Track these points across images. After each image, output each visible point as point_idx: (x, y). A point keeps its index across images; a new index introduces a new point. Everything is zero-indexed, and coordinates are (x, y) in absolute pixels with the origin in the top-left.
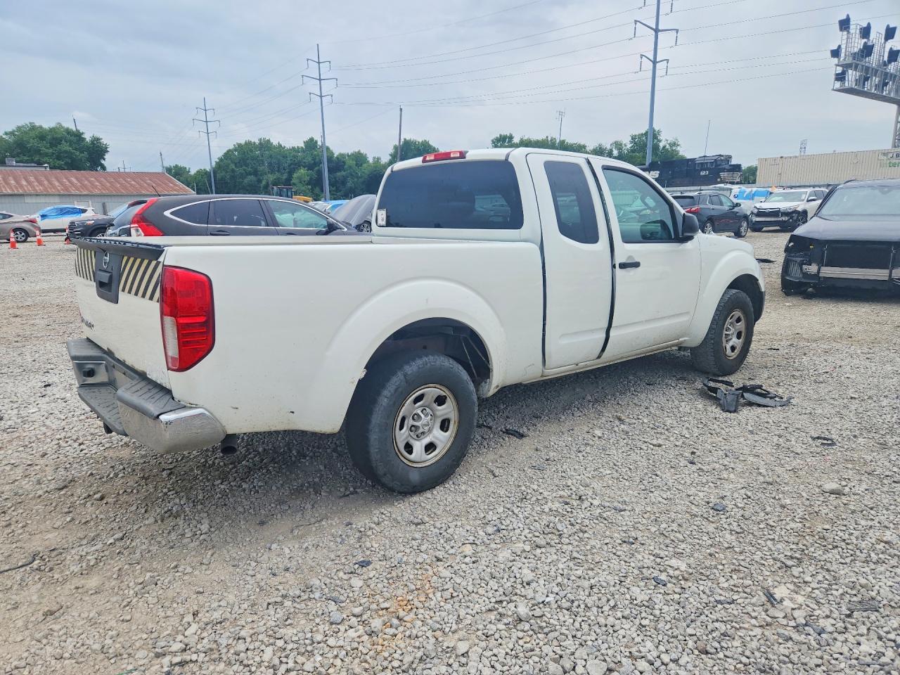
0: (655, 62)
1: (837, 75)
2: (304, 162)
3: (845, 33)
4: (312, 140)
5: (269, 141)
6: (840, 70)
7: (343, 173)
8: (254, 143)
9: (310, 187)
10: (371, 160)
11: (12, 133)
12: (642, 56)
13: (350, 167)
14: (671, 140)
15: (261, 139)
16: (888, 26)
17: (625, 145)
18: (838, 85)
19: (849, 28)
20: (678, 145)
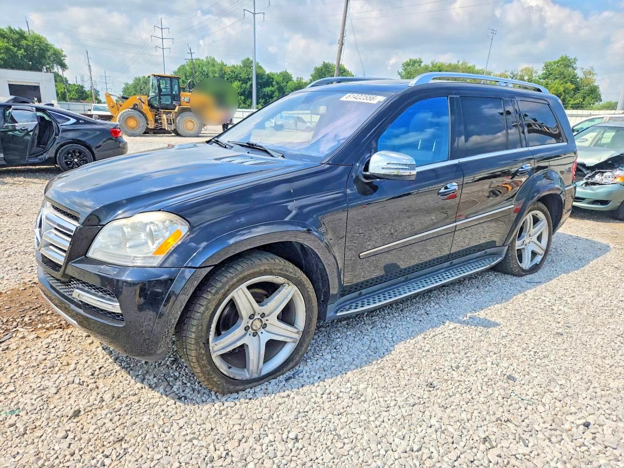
2: (240, 77)
4: (248, 59)
5: (214, 59)
7: (271, 88)
8: (203, 60)
9: (243, 97)
10: (294, 79)
13: (277, 83)
14: (587, 68)
15: (207, 57)
17: (536, 72)
20: (594, 74)
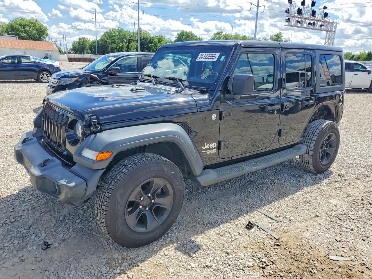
0: (258, 7)
1: (287, 20)
3: (289, 4)
6: (287, 18)
11: (13, 21)
12: (251, 4)
13: (155, 42)
16: (313, 1)
18: (287, 24)
19: (291, 2)
